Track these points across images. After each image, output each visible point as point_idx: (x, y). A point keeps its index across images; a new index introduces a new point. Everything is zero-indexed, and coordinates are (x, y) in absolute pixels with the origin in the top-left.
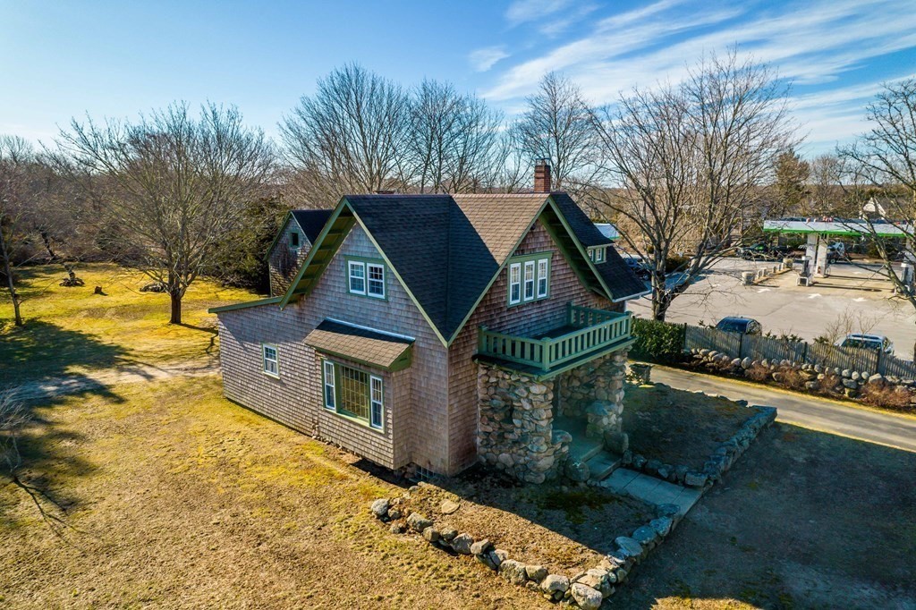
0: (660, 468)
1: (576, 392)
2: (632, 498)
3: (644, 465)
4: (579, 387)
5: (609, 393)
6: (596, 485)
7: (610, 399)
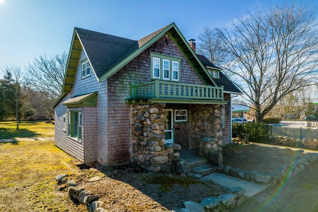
0: (240, 172)
1: (197, 134)
2: (213, 183)
3: (230, 170)
4: (198, 132)
5: (213, 132)
6: (192, 176)
7: (214, 136)
